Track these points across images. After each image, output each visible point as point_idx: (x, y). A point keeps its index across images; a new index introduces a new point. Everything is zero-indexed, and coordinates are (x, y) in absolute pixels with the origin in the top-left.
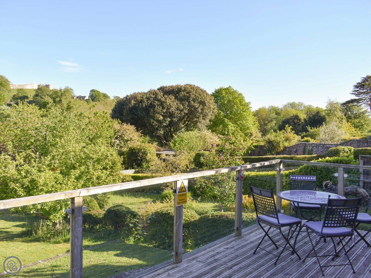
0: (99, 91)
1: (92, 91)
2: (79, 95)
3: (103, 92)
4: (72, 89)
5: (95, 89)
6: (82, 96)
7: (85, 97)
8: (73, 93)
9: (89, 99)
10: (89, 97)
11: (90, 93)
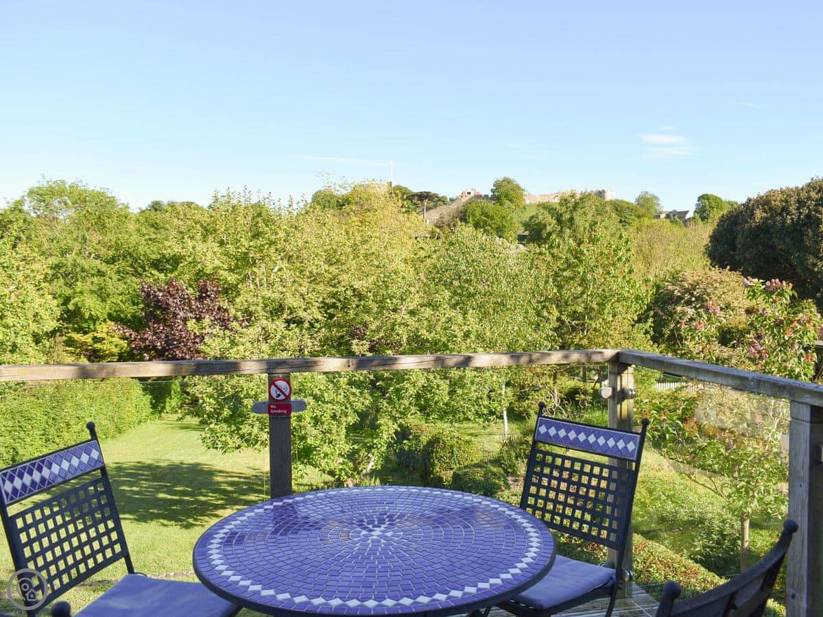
0: (718, 196)
1: (702, 198)
2: (670, 210)
3: (731, 200)
4: (656, 198)
5: (709, 193)
6: (679, 213)
7: (687, 212)
8: (658, 205)
9: (694, 218)
10: (695, 212)
11: (697, 203)
